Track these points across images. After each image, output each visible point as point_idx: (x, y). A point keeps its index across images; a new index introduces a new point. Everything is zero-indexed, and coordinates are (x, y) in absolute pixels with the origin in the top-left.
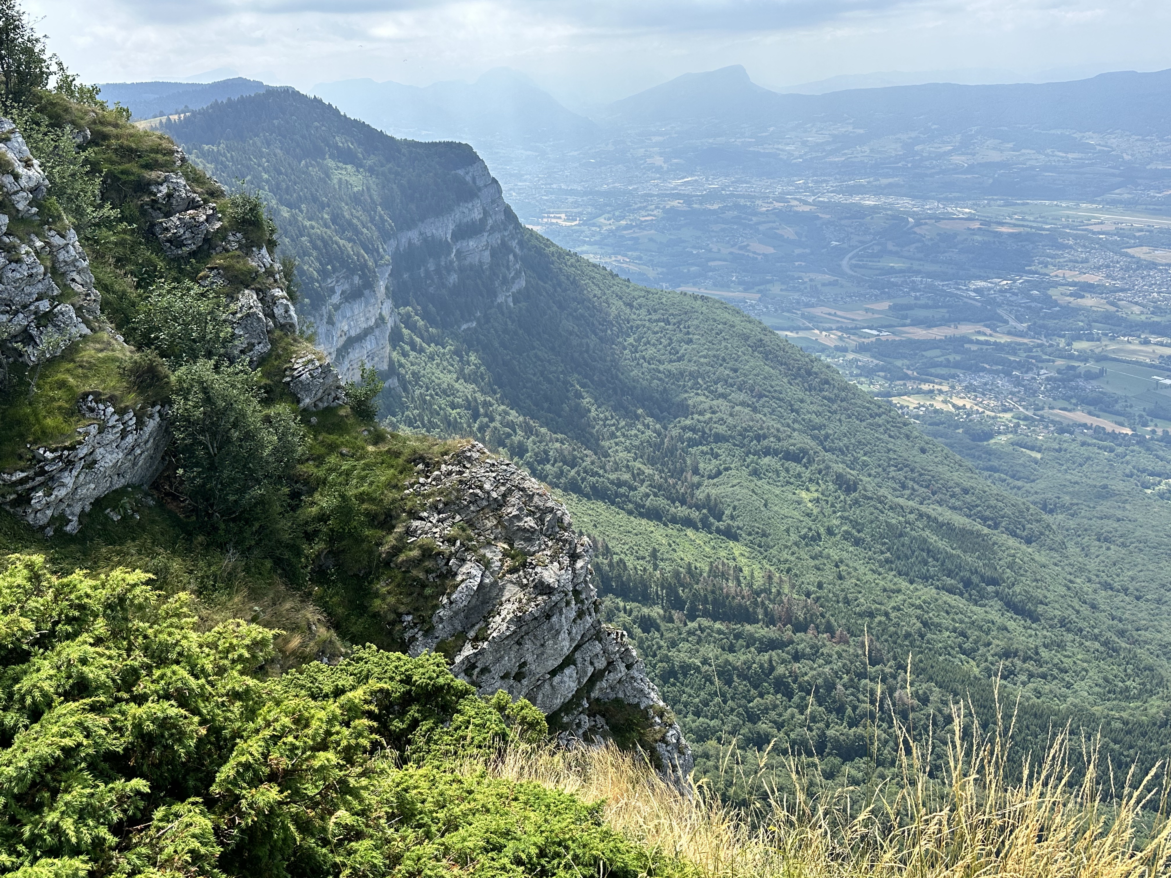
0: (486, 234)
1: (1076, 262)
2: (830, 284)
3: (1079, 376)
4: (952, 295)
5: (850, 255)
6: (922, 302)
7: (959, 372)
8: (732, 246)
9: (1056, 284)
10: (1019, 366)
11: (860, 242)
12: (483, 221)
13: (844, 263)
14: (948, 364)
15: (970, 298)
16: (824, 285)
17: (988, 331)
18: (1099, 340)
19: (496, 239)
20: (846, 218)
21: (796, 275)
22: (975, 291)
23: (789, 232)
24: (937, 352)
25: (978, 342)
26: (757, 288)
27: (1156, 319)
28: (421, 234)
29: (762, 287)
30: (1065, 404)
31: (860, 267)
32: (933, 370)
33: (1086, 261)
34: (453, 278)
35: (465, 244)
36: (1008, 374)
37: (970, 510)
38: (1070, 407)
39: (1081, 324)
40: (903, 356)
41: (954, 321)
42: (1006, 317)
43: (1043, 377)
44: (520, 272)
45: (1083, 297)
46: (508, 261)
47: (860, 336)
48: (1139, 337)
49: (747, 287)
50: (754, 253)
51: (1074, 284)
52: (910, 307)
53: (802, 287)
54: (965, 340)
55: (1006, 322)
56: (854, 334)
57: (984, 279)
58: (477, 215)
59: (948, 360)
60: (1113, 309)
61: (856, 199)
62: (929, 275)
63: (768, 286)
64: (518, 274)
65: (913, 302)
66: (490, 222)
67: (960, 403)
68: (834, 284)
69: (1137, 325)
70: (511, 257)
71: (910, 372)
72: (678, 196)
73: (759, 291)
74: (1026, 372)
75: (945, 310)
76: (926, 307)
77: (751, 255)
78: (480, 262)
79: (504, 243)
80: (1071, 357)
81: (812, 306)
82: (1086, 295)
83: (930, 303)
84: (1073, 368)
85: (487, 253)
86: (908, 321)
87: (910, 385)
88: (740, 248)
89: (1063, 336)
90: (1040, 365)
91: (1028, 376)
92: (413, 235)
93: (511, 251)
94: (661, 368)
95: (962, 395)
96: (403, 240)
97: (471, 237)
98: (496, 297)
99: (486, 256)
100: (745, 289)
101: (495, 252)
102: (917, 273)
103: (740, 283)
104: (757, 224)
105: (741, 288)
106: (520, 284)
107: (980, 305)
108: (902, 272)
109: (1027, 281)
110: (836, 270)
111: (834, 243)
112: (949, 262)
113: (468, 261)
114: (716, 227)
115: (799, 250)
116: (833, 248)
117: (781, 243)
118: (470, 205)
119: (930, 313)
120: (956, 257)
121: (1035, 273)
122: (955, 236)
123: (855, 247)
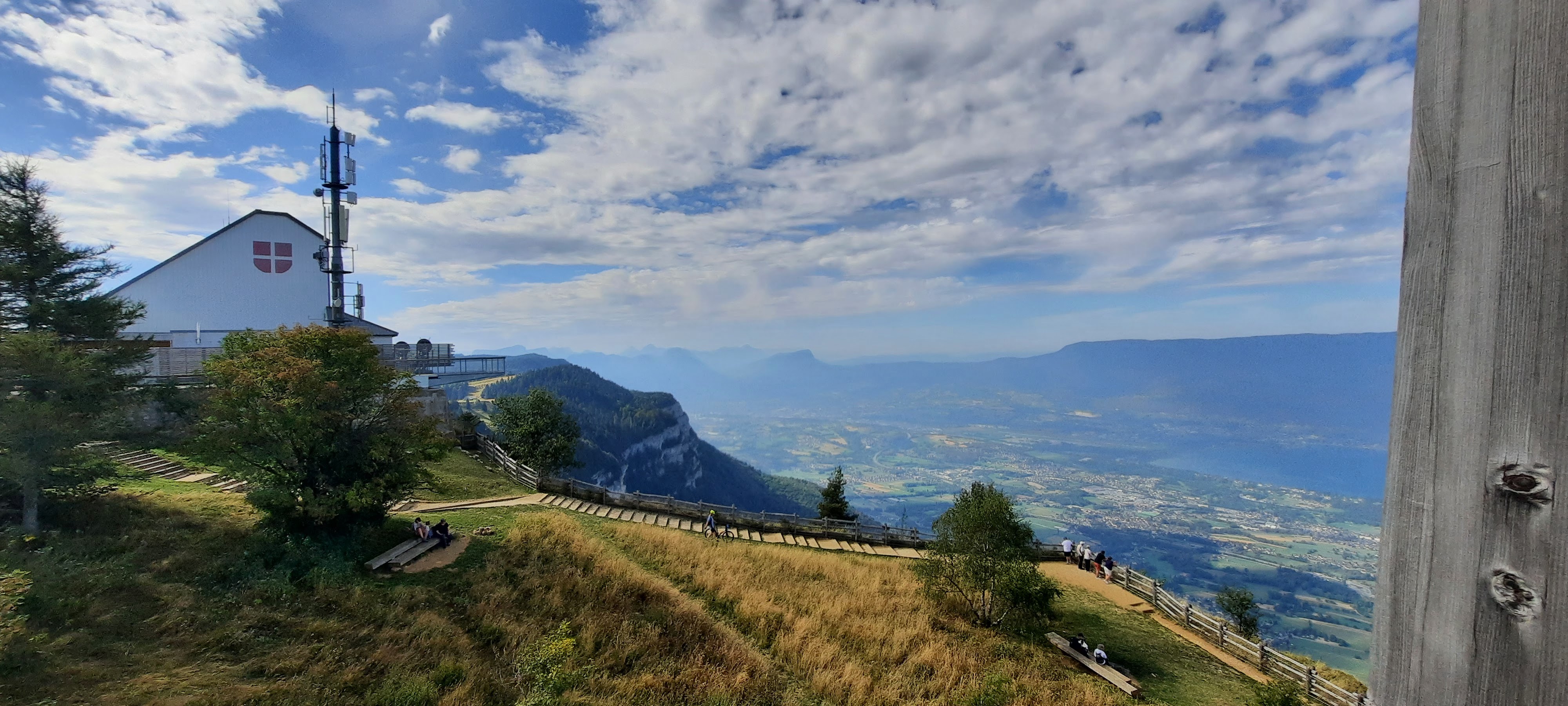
0: (681, 445)
1: (1003, 460)
2: (867, 471)
4: (937, 478)
5: (877, 454)
6: (921, 481)
8: (809, 448)
9: (993, 472)
11: (881, 446)
12: (680, 437)
13: (874, 458)
16: (864, 471)
18: (1021, 504)
19: (686, 448)
20: (872, 432)
21: (848, 465)
22: (949, 475)
23: (842, 440)
27: (1051, 492)
28: (644, 445)
33: (1006, 459)
34: (662, 472)
35: (669, 451)
44: (699, 467)
45: (1008, 479)
46: (693, 461)
51: (1003, 472)
53: (852, 472)
57: (953, 468)
58: (676, 434)
61: (876, 421)
64: (698, 469)
65: (915, 482)
66: (683, 438)
68: (870, 471)
70: (694, 458)
75: (934, 487)
76: (923, 485)
78: (677, 462)
79: (690, 450)
81: (859, 484)
82: (1010, 478)
85: (682, 456)
92: (640, 447)
93: (694, 454)
96: (634, 449)
97: (672, 447)
98: (686, 481)
99: (681, 458)
100: (820, 473)
101: (685, 456)
102: (916, 465)
103: (816, 469)
104: (823, 435)
105: (817, 473)
106: (699, 474)
107: (952, 483)
108: (907, 464)
109: (975, 470)
110: (870, 463)
111: (868, 447)
112: (933, 459)
113: (670, 461)
114: (801, 437)
115: (848, 451)
116: (867, 450)
117: (837, 446)
119: (925, 489)
120: (936, 456)
121: (980, 465)
122: (934, 444)
123: (879, 449)
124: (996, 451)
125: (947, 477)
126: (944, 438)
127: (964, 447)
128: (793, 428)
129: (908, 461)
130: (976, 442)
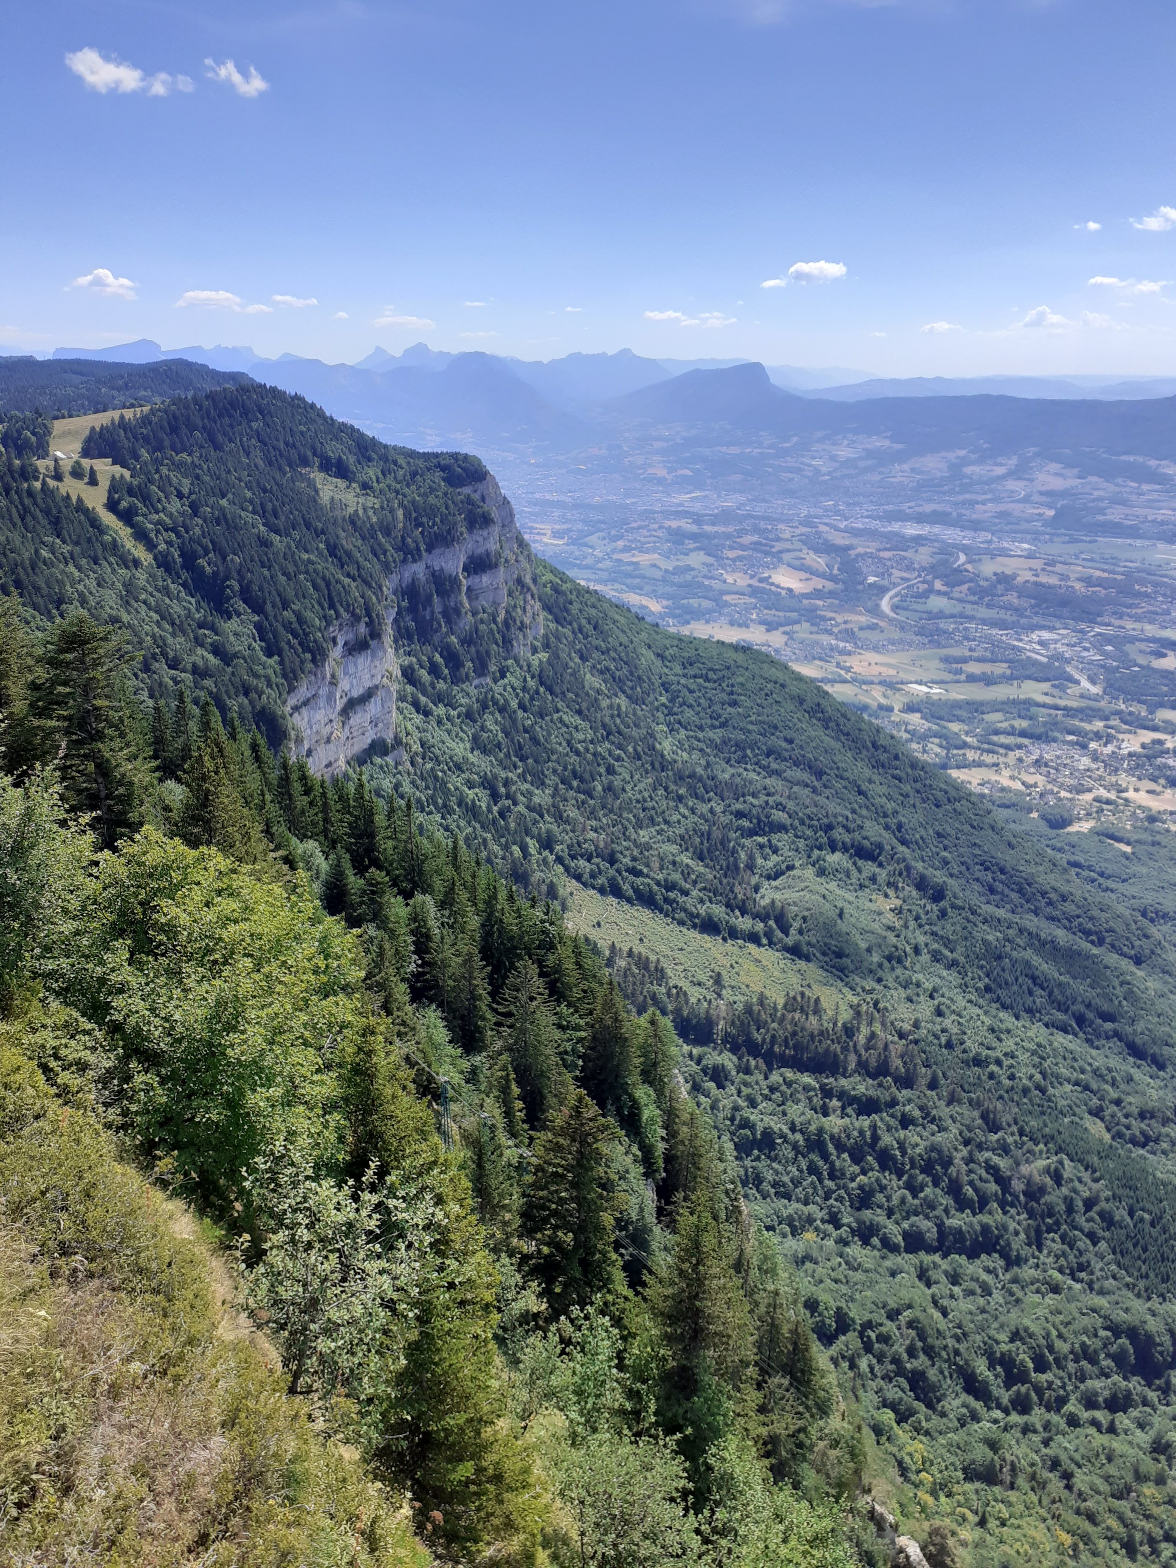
0: (501, 568)
1: (1157, 613)
2: (869, 627)
3: (1167, 751)
4: (1014, 648)
5: (891, 593)
6: (978, 654)
7: (1026, 741)
8: (752, 577)
9: (1133, 640)
10: (1097, 736)
11: (902, 578)
12: (499, 552)
13: (885, 604)
14: (1011, 732)
15: (1033, 651)
16: (861, 629)
17: (1056, 692)
20: (885, 549)
21: (830, 615)
22: (1039, 643)
23: (819, 562)
24: (998, 716)
25: (1044, 706)
26: (782, 629)
29: (787, 628)
30: (1152, 786)
31: (903, 609)
32: (995, 738)
33: (1167, 613)
36: (1084, 747)
37: (1067, 921)
38: (1159, 789)
40: (960, 720)
41: (1016, 678)
42: (1077, 676)
43: (1125, 752)
45: (1164, 656)
47: (908, 693)
49: (771, 626)
50: (778, 586)
51: (1154, 640)
52: (965, 660)
53: (836, 630)
54: (1030, 703)
55: (1077, 682)
56: (900, 690)
57: (1051, 629)
58: (493, 545)
59: (1013, 727)
61: (895, 527)
62: (984, 622)
63: (796, 627)
64: (536, 616)
65: (967, 653)
66: (505, 553)
67: (1030, 780)
68: (873, 627)
70: (529, 596)
71: (969, 739)
72: (685, 514)
73: (784, 633)
74: (1105, 745)
75: (1005, 665)
76: (983, 660)
77: (773, 588)
78: (495, 603)
79: (520, 579)
80: (1155, 729)
81: (849, 653)
82: (1169, 653)
83: (988, 654)
84: (1160, 742)
86: (963, 677)
87: (971, 755)
88: (761, 580)
89: (1146, 702)
90: (1121, 736)
91: (1109, 749)
93: (528, 588)
94: (700, 735)
95: (1032, 770)
100: (768, 631)
101: (510, 591)
102: (971, 618)
103: (762, 622)
104: (781, 552)
105: (763, 628)
107: (1045, 660)
108: (952, 616)
109: (1100, 634)
110: (875, 611)
111: (871, 579)
112: (1008, 607)
114: (732, 554)
115: (830, 585)
116: (870, 585)
117: (808, 576)
118: (485, 533)
119: (987, 668)
120: (1016, 601)
121: (1108, 625)
122: (1014, 576)
123: (895, 585)
124: (1146, 595)
125: (1037, 647)
126: (1037, 564)
127: (1078, 586)
128: (716, 535)
129: (955, 611)
130: (1106, 575)
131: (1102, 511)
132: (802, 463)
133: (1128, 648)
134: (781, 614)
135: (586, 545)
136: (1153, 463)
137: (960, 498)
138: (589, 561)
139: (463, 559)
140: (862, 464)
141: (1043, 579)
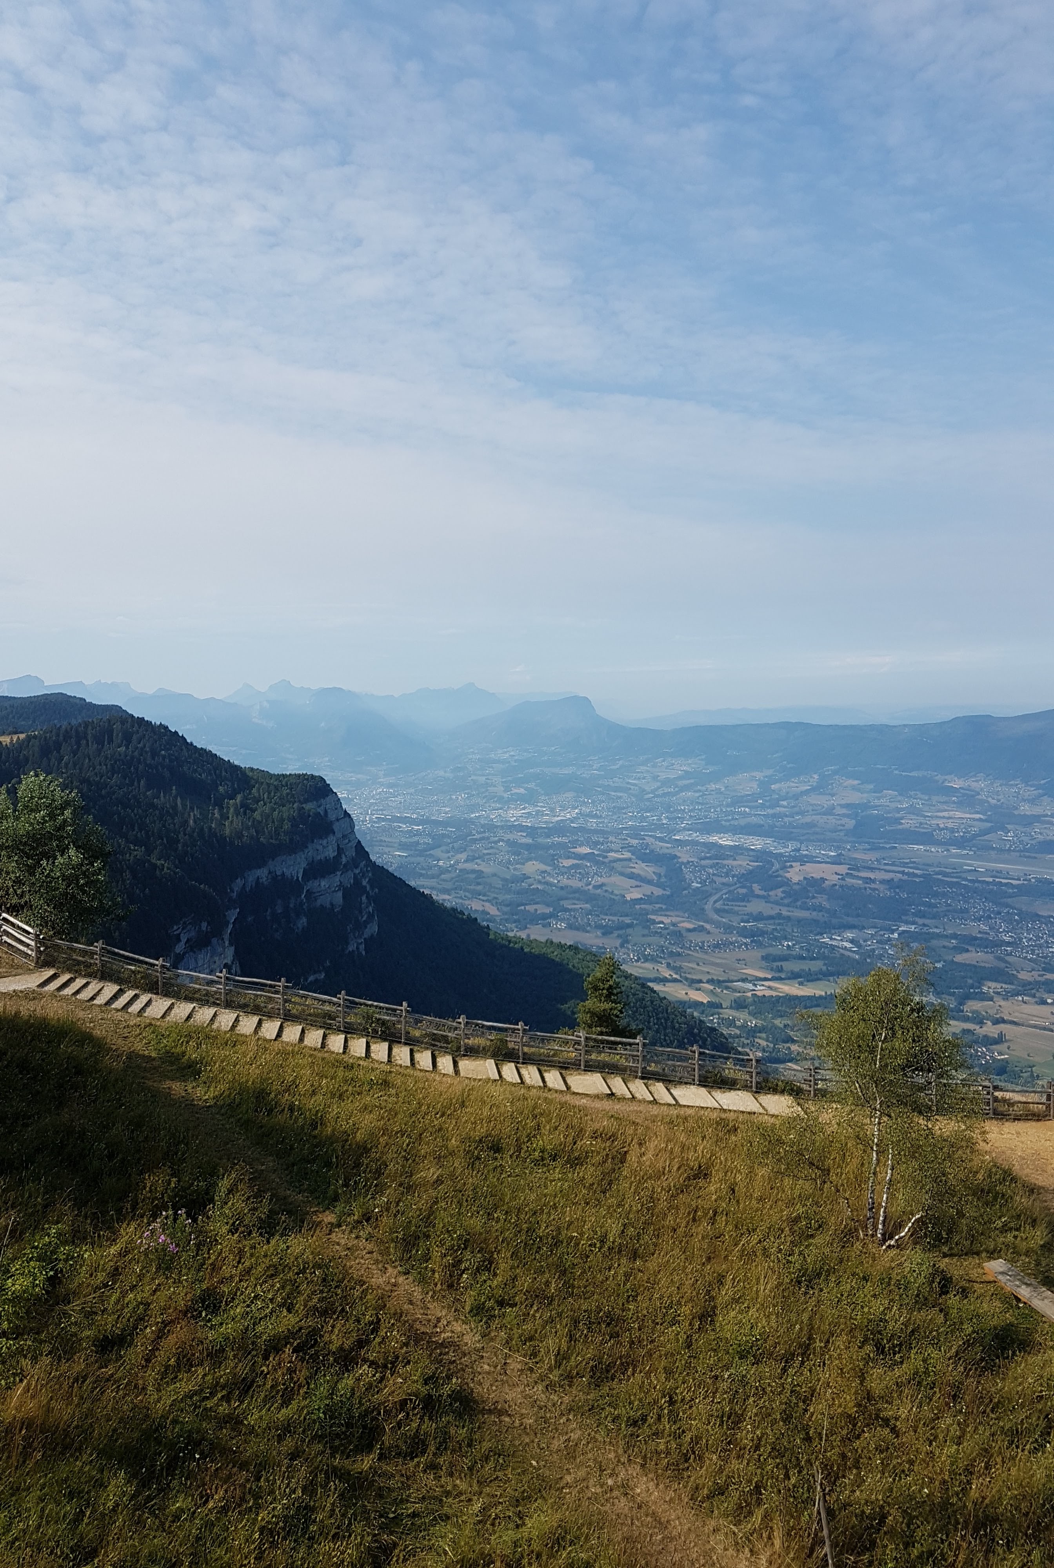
0: (339, 873)
2: (694, 930)
3: (977, 1041)
4: (828, 946)
5: (714, 898)
6: (796, 952)
8: (587, 885)
9: (936, 937)
11: (723, 884)
12: (337, 858)
13: (708, 907)
15: (846, 949)
16: (689, 930)
18: (991, 999)
19: (348, 879)
20: (706, 858)
21: (659, 918)
22: (852, 941)
23: (648, 870)
26: (616, 933)
28: (270, 873)
29: (621, 932)
31: (724, 911)
34: (303, 922)
35: (316, 883)
39: (970, 981)
40: (783, 1015)
41: (832, 974)
44: (373, 916)
45: (967, 951)
46: (361, 903)
47: (735, 990)
48: (1034, 996)
49: (606, 930)
51: (955, 936)
52: (783, 958)
53: (665, 932)
56: (727, 988)
57: (860, 928)
58: (331, 853)
60: (1003, 965)
61: (714, 838)
62: (799, 923)
63: (630, 931)
64: (371, 916)
65: (786, 952)
66: (344, 859)
68: (701, 929)
69: (1030, 983)
70: (364, 898)
71: (793, 1034)
72: (521, 828)
73: (619, 936)
75: (821, 963)
76: (802, 958)
77: (607, 895)
78: (332, 904)
79: (357, 882)
82: (970, 948)
83: (804, 954)
84: (969, 1032)
85: (340, 894)
86: (783, 975)
89: (953, 994)
92: (262, 873)
93: (363, 890)
96: (250, 879)
97: (323, 877)
98: (347, 943)
99: (339, 898)
100: (604, 934)
101: (347, 893)
103: (598, 927)
104: (612, 862)
105: (599, 932)
106: (373, 929)
107: (857, 957)
108: (771, 918)
109: (904, 931)
110: (700, 914)
111: (695, 885)
112: (819, 908)
113: (318, 903)
114: (568, 863)
115: (658, 892)
116: (694, 890)
117: (638, 883)
118: (324, 842)
119: (805, 966)
120: (826, 904)
121: (913, 923)
122: (823, 880)
123: (718, 890)
125: (848, 945)
126: (843, 869)
127: (882, 887)
128: (553, 846)
129: (773, 913)
130: (906, 877)
131: (897, 821)
132: (628, 783)
133: (934, 943)
134: (615, 918)
135: (431, 856)
136: (940, 778)
137: (770, 811)
138: (435, 871)
139: (304, 865)
140: (681, 783)
141: (849, 881)
